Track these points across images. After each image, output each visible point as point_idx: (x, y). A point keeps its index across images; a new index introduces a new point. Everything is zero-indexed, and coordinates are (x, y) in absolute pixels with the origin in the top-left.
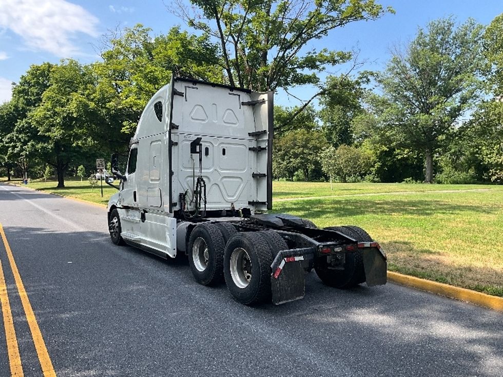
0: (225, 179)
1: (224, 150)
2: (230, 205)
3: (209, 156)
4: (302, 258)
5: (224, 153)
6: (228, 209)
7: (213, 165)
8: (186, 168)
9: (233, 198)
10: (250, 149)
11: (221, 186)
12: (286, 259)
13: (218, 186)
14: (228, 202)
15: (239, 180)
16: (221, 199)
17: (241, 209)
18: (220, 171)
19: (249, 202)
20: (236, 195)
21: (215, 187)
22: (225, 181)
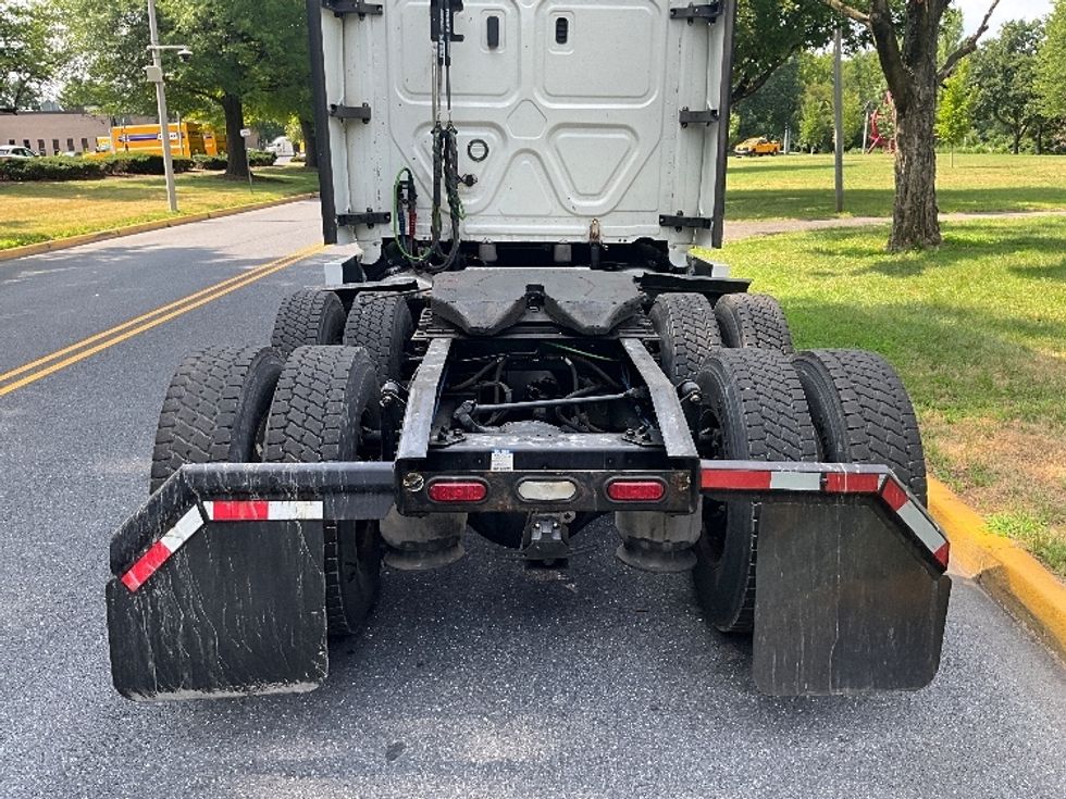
0: (564, 135)
1: (562, 25)
2: (583, 228)
3: (500, 50)
4: (313, 510)
5: (561, 36)
6: (579, 240)
7: (519, 83)
8: (413, 94)
9: (601, 202)
10: (675, 14)
11: (549, 155)
12: (209, 506)
13: (538, 157)
14: (577, 216)
15: (623, 136)
16: (550, 205)
17: (630, 241)
18: (547, 104)
19: (661, 217)
20: (610, 192)
21: (526, 161)
22: (564, 139)
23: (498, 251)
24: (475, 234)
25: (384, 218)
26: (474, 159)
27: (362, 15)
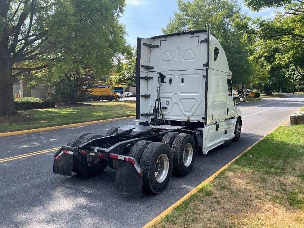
1: (183, 80)
2: (187, 118)
3: (172, 84)
5: (183, 82)
6: (186, 121)
7: (175, 90)
8: (157, 92)
9: (189, 114)
10: (204, 76)
11: (180, 104)
13: (178, 104)
14: (185, 116)
15: (194, 100)
16: (180, 114)
17: (196, 122)
18: (180, 94)
19: (202, 117)
20: (192, 111)
21: (176, 105)
22: (183, 101)
23: (172, 122)
24: (167, 119)
25: (151, 115)
26: (167, 104)
27: (150, 79)
